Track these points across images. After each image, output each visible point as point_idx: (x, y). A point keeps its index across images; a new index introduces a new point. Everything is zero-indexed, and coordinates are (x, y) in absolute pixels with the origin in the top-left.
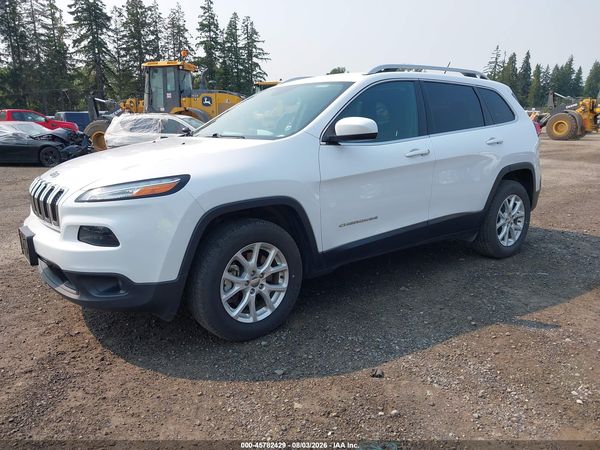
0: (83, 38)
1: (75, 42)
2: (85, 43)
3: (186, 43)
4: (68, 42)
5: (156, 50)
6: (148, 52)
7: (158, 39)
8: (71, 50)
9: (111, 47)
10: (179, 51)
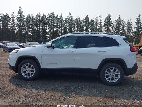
0: (106, 28)
1: (104, 29)
2: (106, 29)
3: (131, 28)
4: (103, 29)
5: (123, 30)
6: (120, 30)
7: (124, 27)
8: (103, 31)
9: (112, 30)
10: (129, 30)
